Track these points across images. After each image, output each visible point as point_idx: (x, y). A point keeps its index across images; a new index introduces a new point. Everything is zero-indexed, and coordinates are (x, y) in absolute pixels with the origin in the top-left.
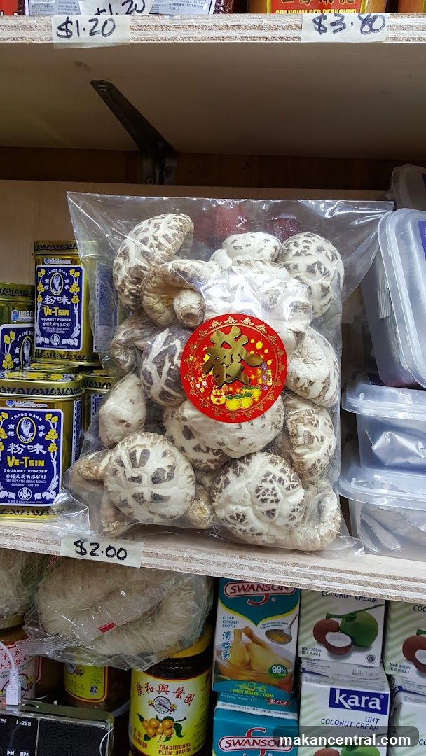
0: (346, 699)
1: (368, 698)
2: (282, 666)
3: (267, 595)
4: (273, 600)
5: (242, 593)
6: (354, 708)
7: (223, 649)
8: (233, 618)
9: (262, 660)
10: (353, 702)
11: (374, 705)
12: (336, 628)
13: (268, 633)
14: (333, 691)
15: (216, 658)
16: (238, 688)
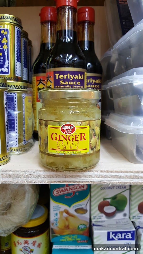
0: (115, 236)
1: (125, 234)
2: (84, 225)
3: (74, 192)
4: (77, 194)
5: (62, 193)
6: (119, 239)
7: (55, 222)
8: (58, 206)
9: (74, 223)
10: (118, 237)
11: (128, 237)
12: (108, 204)
13: (76, 211)
14: (109, 233)
15: (51, 226)
16: (64, 239)
